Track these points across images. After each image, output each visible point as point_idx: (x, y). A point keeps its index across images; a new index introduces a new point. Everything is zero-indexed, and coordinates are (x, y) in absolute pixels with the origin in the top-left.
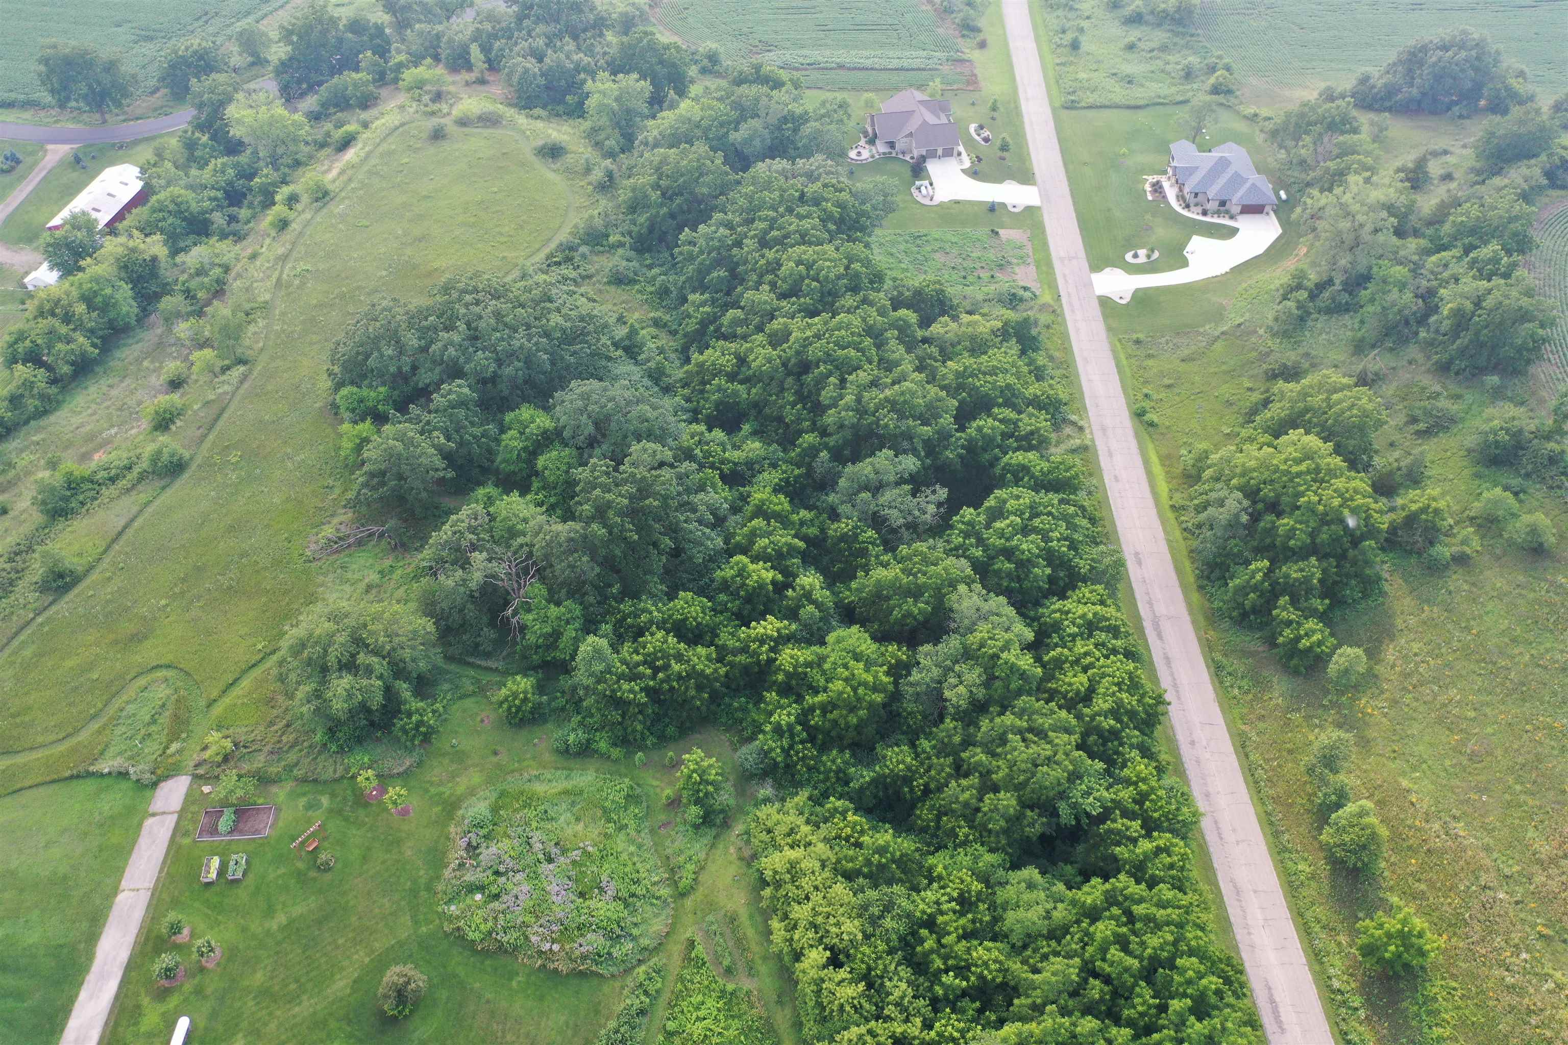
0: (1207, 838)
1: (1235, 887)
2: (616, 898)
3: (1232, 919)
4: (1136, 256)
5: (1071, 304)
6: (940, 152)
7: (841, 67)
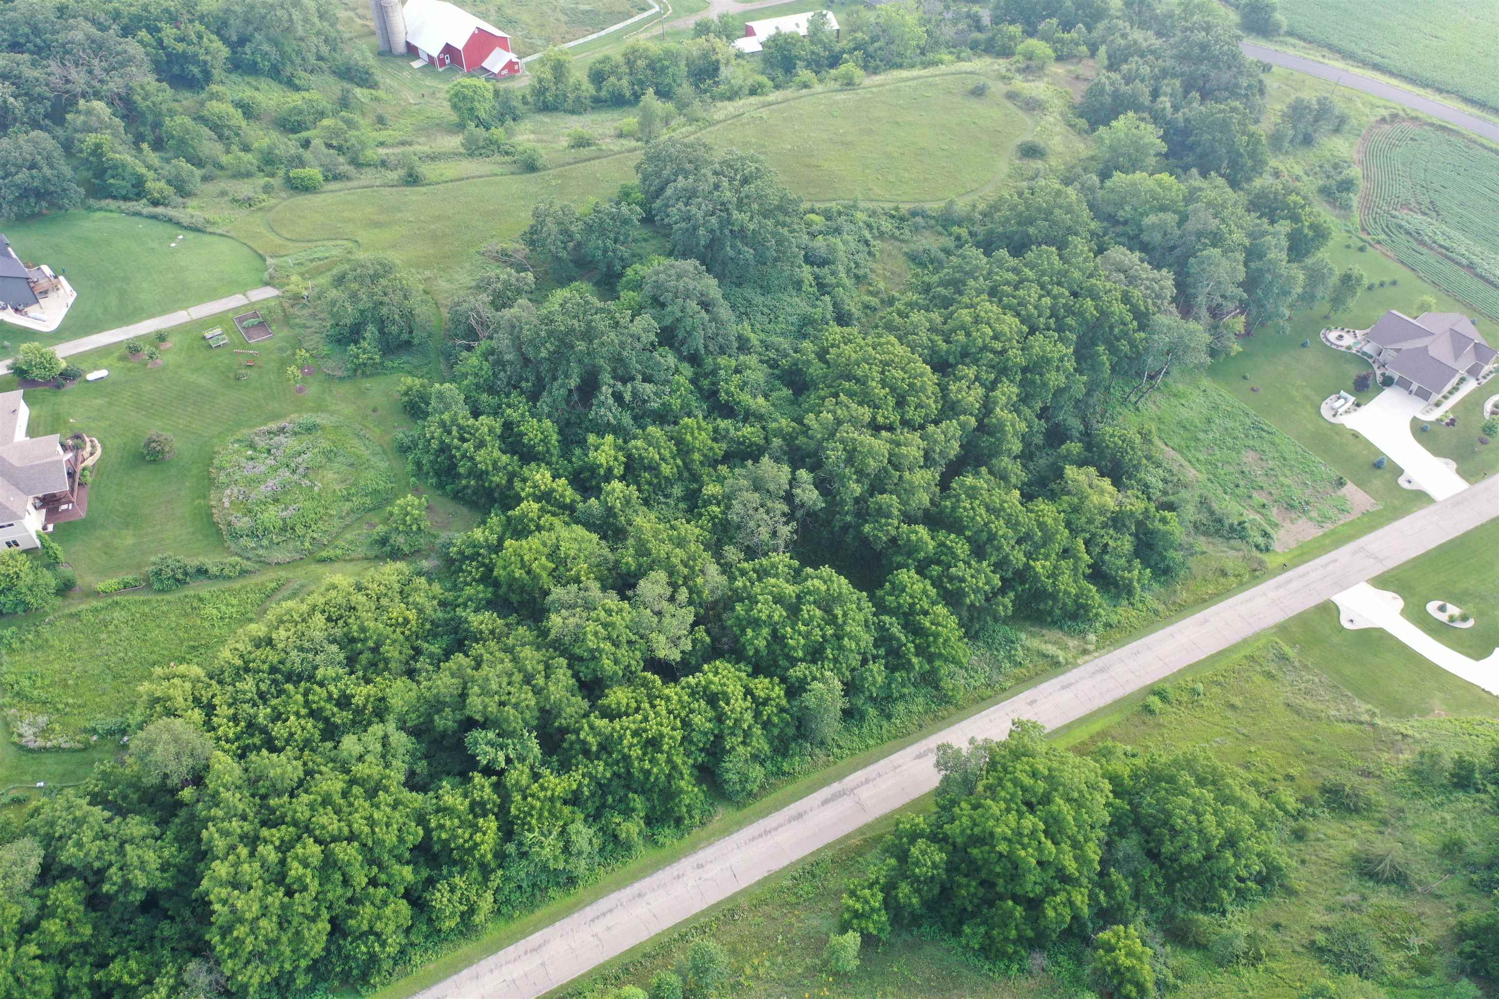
0: (588, 909)
1: (540, 946)
2: (284, 520)
3: (501, 953)
4: (1442, 609)
5: (1290, 581)
6: (1414, 387)
7: (1471, 267)
